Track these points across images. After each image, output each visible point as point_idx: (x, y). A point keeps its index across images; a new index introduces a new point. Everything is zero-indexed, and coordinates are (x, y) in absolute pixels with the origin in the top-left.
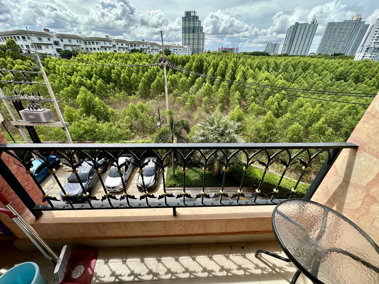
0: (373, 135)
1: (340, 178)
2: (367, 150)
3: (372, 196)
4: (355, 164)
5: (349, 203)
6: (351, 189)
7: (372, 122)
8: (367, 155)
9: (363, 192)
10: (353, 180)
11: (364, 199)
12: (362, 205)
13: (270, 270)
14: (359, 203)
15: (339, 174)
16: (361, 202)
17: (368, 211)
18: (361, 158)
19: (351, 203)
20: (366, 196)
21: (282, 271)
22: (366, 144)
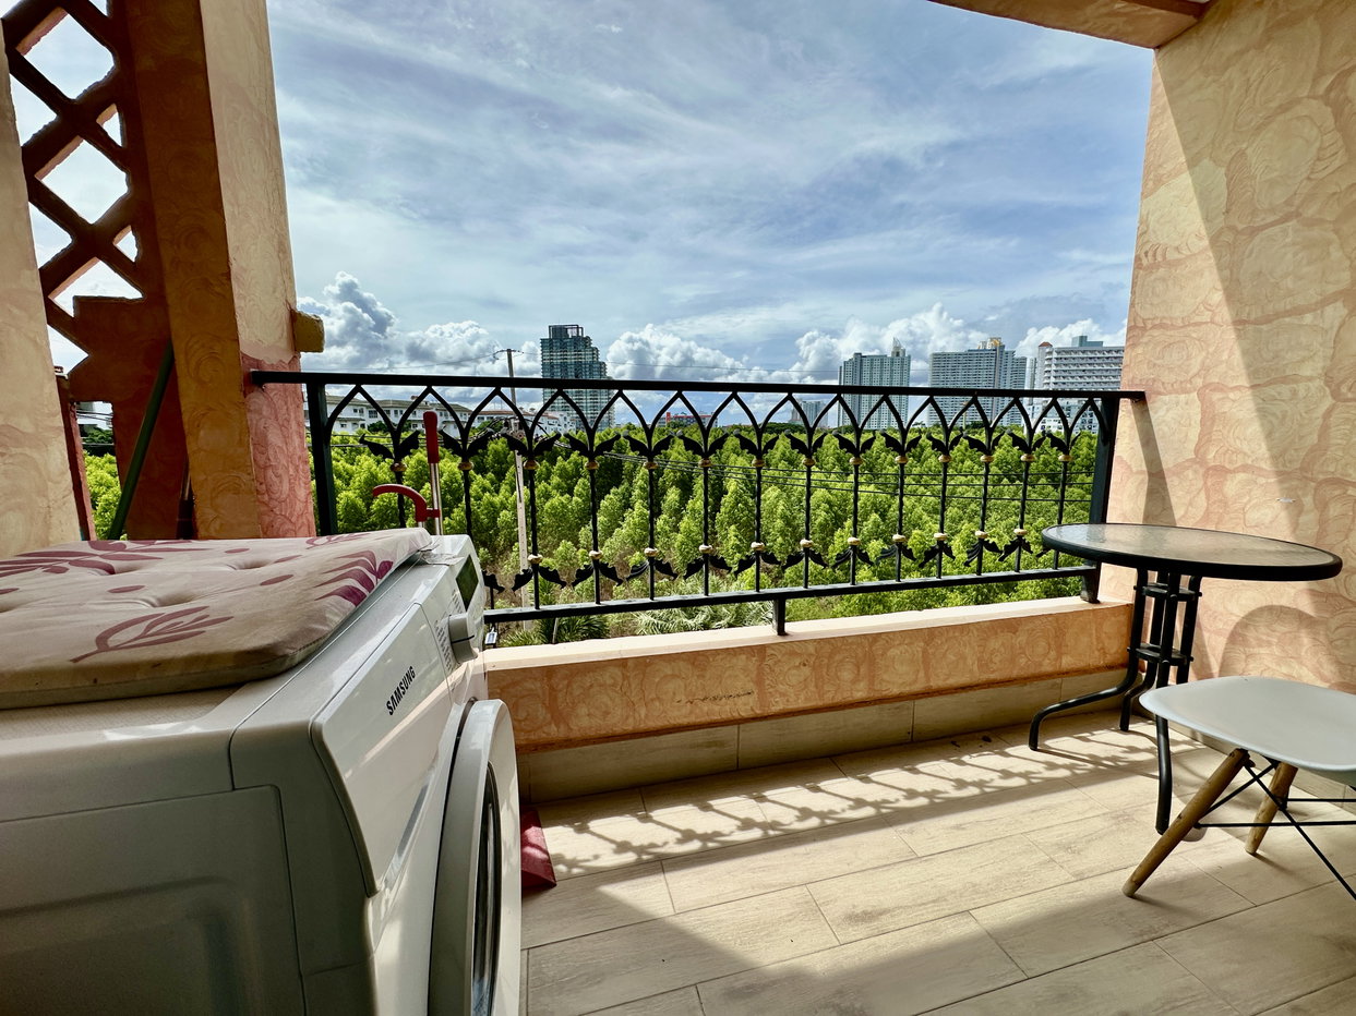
0: (1158, 358)
1: (1141, 477)
2: (1162, 390)
3: (1215, 468)
4: (1155, 429)
5: (1183, 516)
6: (1172, 483)
7: (1145, 340)
8: (1166, 398)
9: (1196, 472)
10: (1168, 461)
11: (1205, 483)
12: (1208, 498)
13: (1090, 766)
14: (1202, 501)
15: (1134, 470)
16: (1203, 495)
17: (1224, 503)
18: (1162, 411)
19: (1186, 512)
20: (1206, 475)
21: (1120, 764)
22: (1154, 380)
